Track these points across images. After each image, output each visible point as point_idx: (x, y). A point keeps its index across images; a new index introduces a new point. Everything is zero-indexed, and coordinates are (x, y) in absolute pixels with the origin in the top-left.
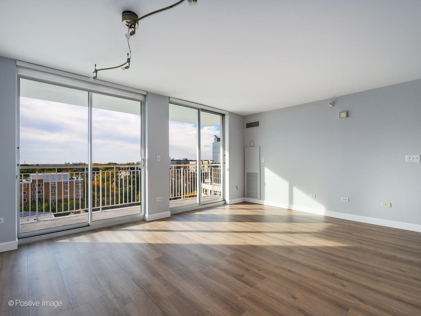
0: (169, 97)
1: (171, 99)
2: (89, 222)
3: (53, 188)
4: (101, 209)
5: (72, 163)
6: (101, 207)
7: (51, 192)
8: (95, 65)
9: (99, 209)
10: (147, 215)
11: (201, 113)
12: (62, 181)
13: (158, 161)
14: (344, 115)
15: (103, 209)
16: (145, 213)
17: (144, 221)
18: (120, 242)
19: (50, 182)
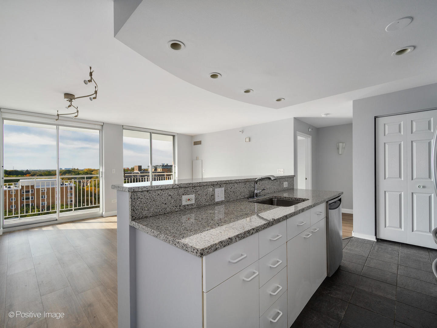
0: (123, 126)
1: (124, 127)
2: (57, 218)
3: (43, 193)
4: (73, 210)
5: (65, 169)
6: (73, 208)
7: (42, 198)
8: (58, 111)
9: (71, 210)
10: (104, 213)
11: (153, 134)
12: (50, 187)
13: (113, 173)
14: (248, 140)
15: (75, 210)
16: (103, 212)
17: (102, 216)
18: (75, 229)
19: (40, 187)
